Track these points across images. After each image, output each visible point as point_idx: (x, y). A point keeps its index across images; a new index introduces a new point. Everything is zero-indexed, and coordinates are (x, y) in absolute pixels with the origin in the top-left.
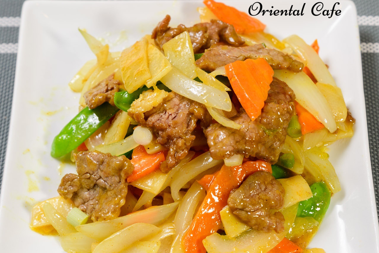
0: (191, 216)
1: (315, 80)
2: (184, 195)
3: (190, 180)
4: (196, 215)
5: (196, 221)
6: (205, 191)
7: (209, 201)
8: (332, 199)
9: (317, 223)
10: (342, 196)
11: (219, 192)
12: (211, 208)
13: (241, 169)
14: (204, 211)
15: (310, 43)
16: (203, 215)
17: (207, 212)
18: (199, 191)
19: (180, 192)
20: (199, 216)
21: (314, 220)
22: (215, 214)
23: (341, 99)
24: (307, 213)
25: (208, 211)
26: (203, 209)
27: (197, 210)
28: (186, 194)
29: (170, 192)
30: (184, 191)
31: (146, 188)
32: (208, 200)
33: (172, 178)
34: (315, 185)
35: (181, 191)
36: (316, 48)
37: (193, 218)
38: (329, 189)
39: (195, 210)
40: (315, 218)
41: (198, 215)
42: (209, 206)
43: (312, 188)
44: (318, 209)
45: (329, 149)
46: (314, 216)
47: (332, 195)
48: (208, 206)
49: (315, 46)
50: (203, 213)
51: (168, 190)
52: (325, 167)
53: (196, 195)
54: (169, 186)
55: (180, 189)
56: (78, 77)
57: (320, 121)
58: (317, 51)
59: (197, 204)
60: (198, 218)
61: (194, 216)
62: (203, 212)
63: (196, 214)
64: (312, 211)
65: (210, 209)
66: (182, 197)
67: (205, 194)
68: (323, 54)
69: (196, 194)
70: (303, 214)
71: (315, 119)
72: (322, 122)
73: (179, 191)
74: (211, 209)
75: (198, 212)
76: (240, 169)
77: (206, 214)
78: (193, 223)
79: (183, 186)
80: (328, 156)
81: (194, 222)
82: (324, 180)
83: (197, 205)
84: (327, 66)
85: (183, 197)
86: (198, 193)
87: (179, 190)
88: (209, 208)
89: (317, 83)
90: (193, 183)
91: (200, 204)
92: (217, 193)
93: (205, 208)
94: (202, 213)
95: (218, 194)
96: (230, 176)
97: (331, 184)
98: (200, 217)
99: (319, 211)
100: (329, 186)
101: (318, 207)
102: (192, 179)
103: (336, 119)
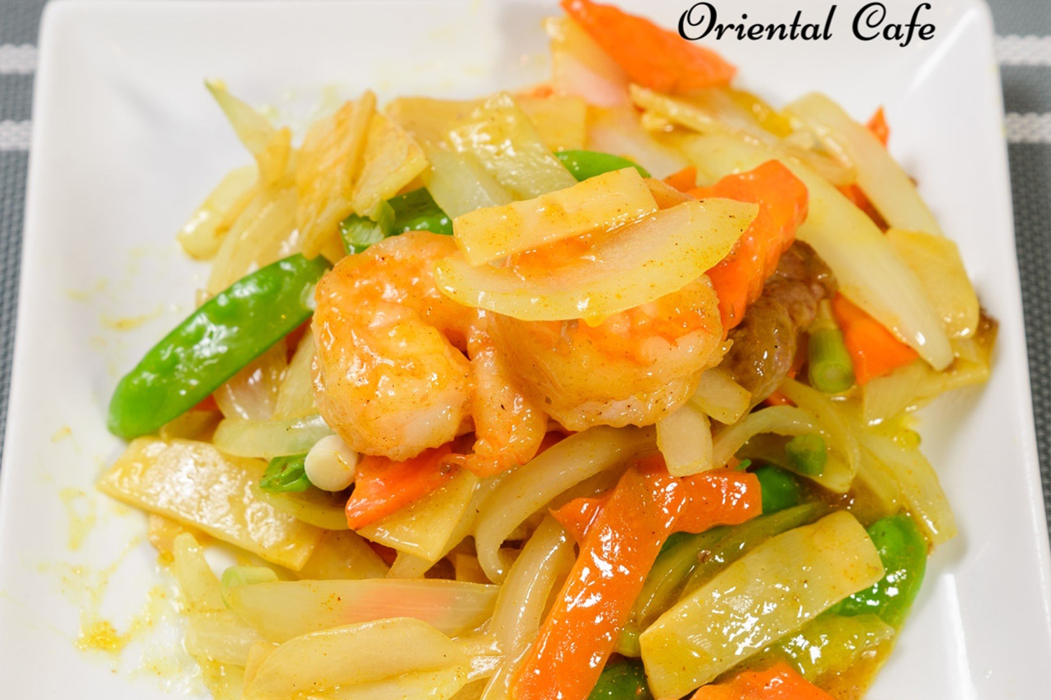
0: (536, 618)
1: (882, 225)
2: (514, 560)
3: (531, 516)
4: (549, 614)
5: (549, 633)
6: (572, 547)
7: (586, 575)
8: (931, 560)
9: (889, 631)
10: (959, 551)
11: (613, 548)
12: (592, 596)
13: (675, 485)
14: (571, 602)
15: (863, 116)
16: (567, 615)
17: (579, 606)
18: (556, 548)
19: (502, 550)
20: (559, 617)
21: (881, 623)
22: (602, 611)
23: (958, 272)
24: (860, 603)
25: (584, 602)
26: (568, 599)
27: (551, 602)
28: (521, 555)
29: (474, 553)
30: (513, 547)
31: (404, 544)
32: (581, 571)
33: (477, 511)
34: (882, 525)
35: (505, 549)
36: (881, 131)
37: (542, 623)
38: (922, 534)
39: (548, 600)
40: (884, 618)
41: (554, 614)
42: (585, 589)
43: (873, 533)
44: (892, 592)
45: (920, 419)
46: (882, 612)
47: (929, 552)
48: (582, 590)
49: (878, 127)
50: (570, 607)
51: (468, 546)
52: (910, 472)
53: (548, 557)
54: (471, 535)
55: (502, 543)
56: (204, 216)
57: (904, 340)
58: (884, 139)
59: (553, 583)
60: (556, 622)
61: (545, 616)
62: (569, 605)
63: (549, 612)
64: (874, 598)
65: (588, 598)
66: (507, 565)
67: (573, 555)
68: (898, 147)
69: (548, 555)
70: (850, 606)
71: (890, 336)
72: (910, 344)
73: (499, 550)
74: (591, 598)
75: (554, 606)
76: (672, 484)
77: (579, 613)
78: (541, 636)
79: (511, 532)
80: (919, 440)
81: (544, 635)
82: (907, 508)
83: (551, 586)
84: (914, 182)
85: (510, 566)
86: (553, 551)
87: (499, 546)
88: (587, 596)
89: (890, 232)
90: (539, 524)
91: (559, 581)
92: (607, 551)
93: (573, 594)
94: (565, 609)
95: (611, 554)
96: (644, 503)
97: (928, 518)
98: (561, 621)
99: (895, 597)
100: (921, 525)
101: (893, 585)
102: (535, 514)
103: (949, 330)
